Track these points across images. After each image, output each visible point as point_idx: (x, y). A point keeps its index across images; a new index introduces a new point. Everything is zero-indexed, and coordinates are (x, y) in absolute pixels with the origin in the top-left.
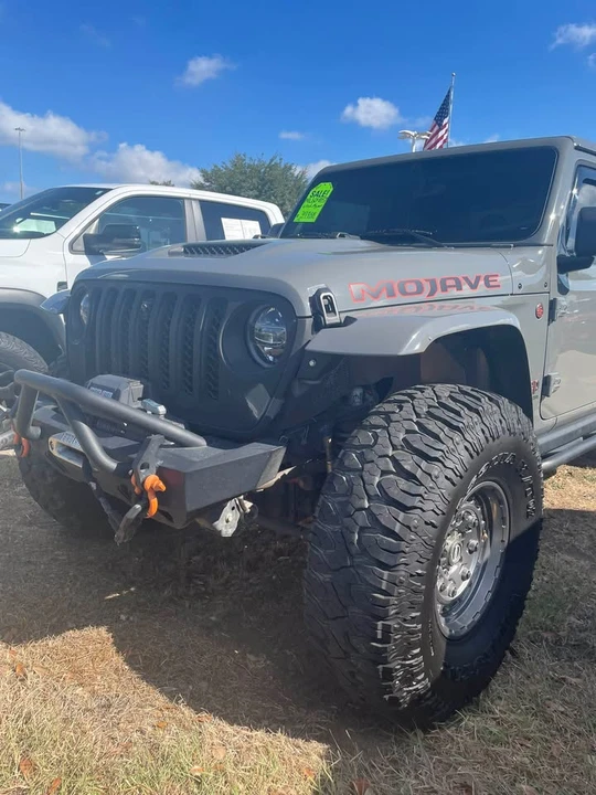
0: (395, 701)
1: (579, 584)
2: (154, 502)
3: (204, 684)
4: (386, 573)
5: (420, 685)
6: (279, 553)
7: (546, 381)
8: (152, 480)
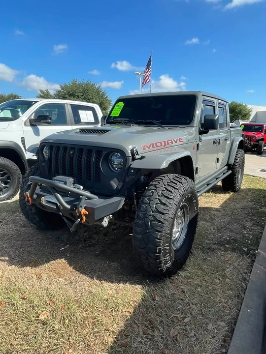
0: (162, 270)
1: (208, 230)
2: (84, 218)
3: (100, 273)
4: (159, 233)
5: (169, 264)
6: (114, 229)
7: (197, 169)
8: (83, 211)
